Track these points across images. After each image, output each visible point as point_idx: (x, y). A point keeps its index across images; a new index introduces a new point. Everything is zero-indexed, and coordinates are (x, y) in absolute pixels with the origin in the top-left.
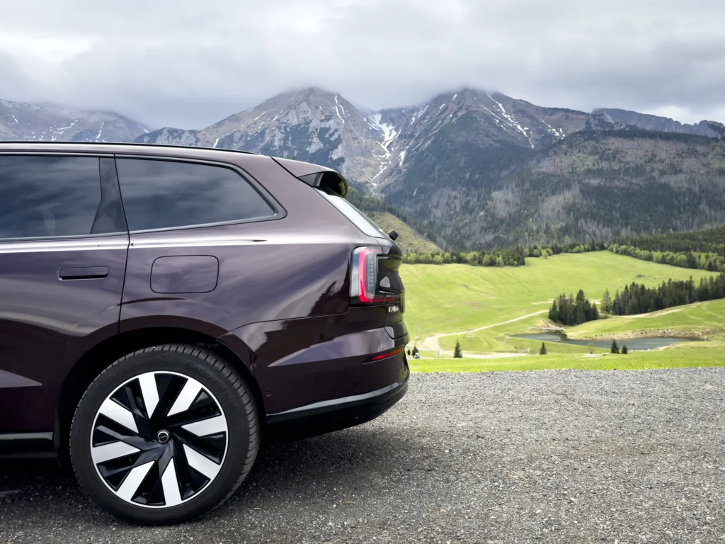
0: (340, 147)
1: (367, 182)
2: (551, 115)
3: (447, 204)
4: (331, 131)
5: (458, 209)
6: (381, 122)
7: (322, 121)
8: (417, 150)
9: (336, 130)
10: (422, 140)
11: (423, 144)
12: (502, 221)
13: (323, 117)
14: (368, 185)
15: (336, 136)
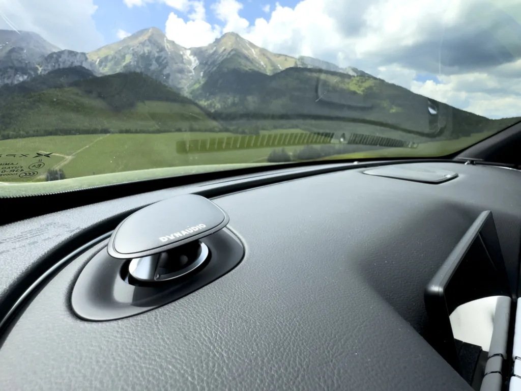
0: (167, 68)
1: (182, 88)
2: (278, 57)
4: (162, 58)
6: (190, 55)
7: (158, 52)
8: (209, 71)
9: (165, 58)
10: (212, 66)
11: (213, 68)
13: (158, 50)
14: (182, 90)
15: (165, 61)
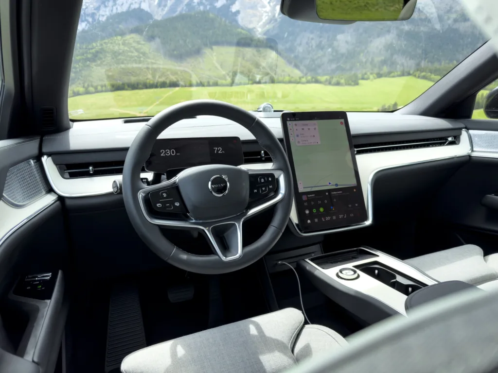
3: (307, 43)
5: (314, 47)
12: (343, 55)
14: (255, 30)
